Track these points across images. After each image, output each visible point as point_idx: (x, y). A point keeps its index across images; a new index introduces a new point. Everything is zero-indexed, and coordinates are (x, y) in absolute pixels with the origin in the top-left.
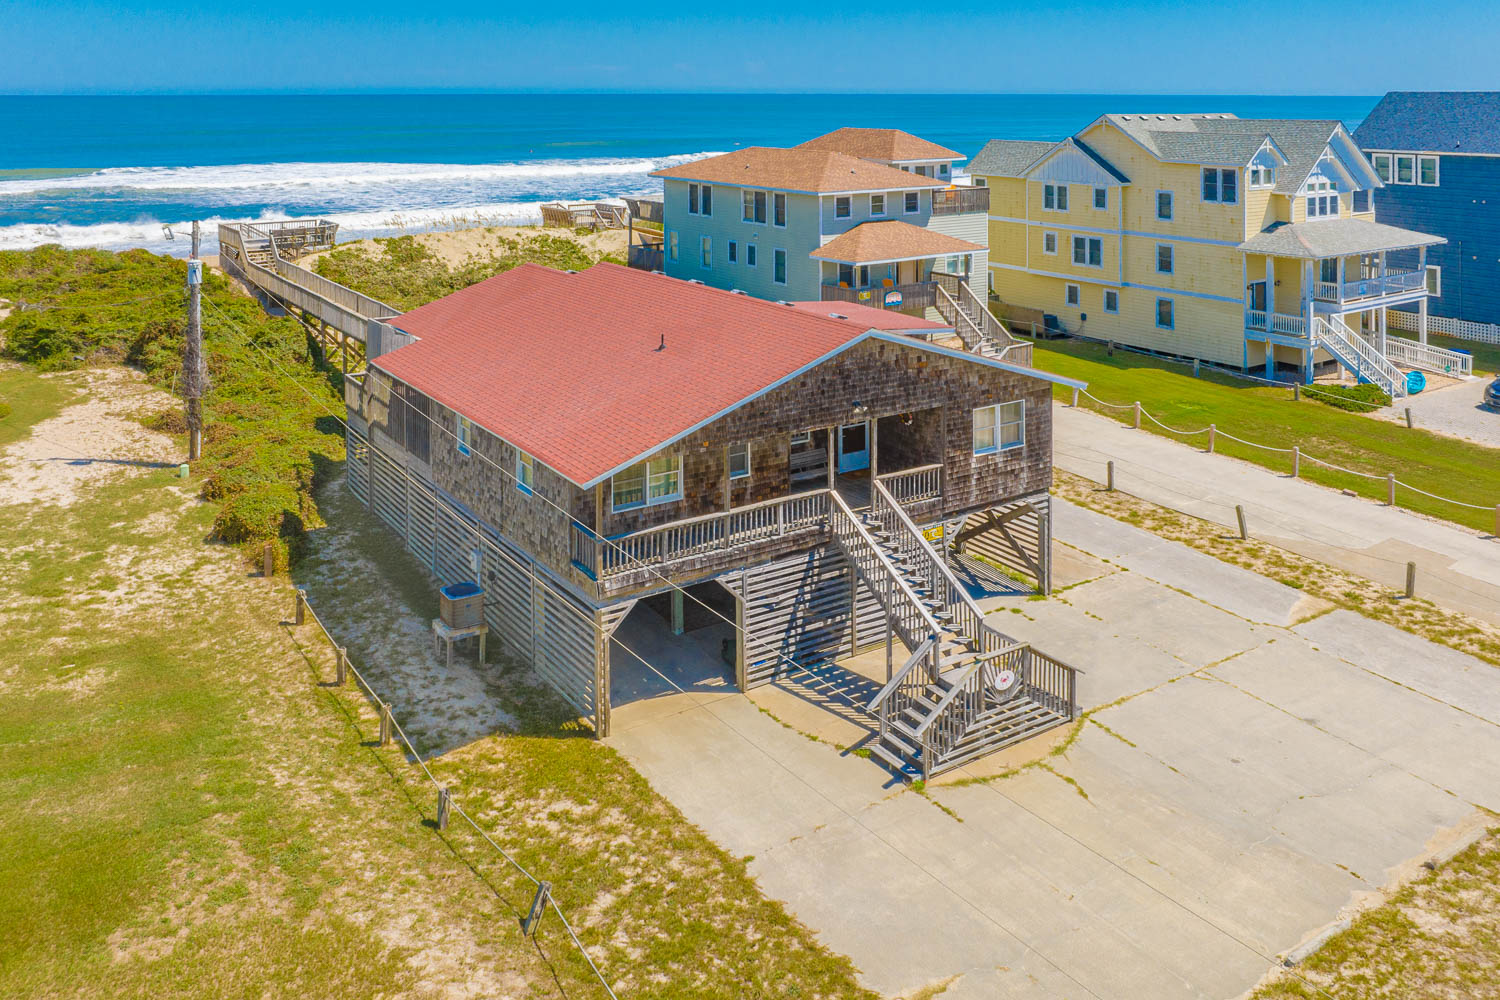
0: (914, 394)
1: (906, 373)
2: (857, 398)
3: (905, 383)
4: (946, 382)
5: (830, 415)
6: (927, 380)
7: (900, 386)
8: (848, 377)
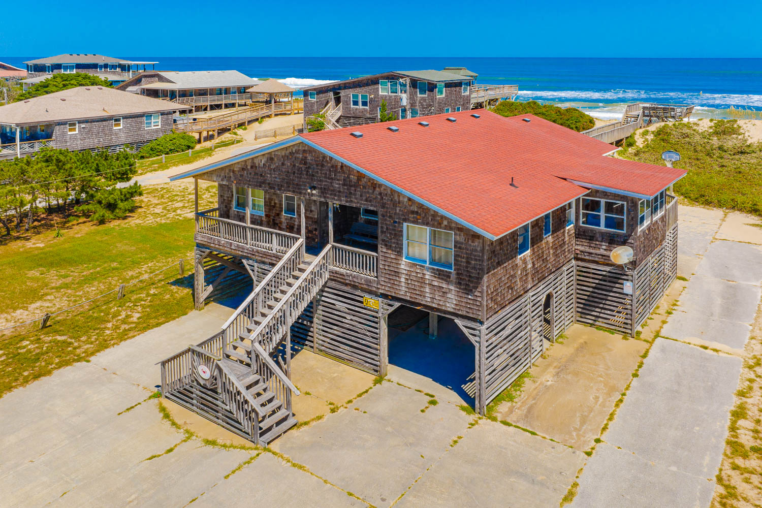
0: (355, 195)
1: (348, 177)
2: (315, 184)
3: (347, 183)
4: (380, 194)
5: (299, 189)
6: (364, 187)
7: (344, 185)
8: (309, 168)
